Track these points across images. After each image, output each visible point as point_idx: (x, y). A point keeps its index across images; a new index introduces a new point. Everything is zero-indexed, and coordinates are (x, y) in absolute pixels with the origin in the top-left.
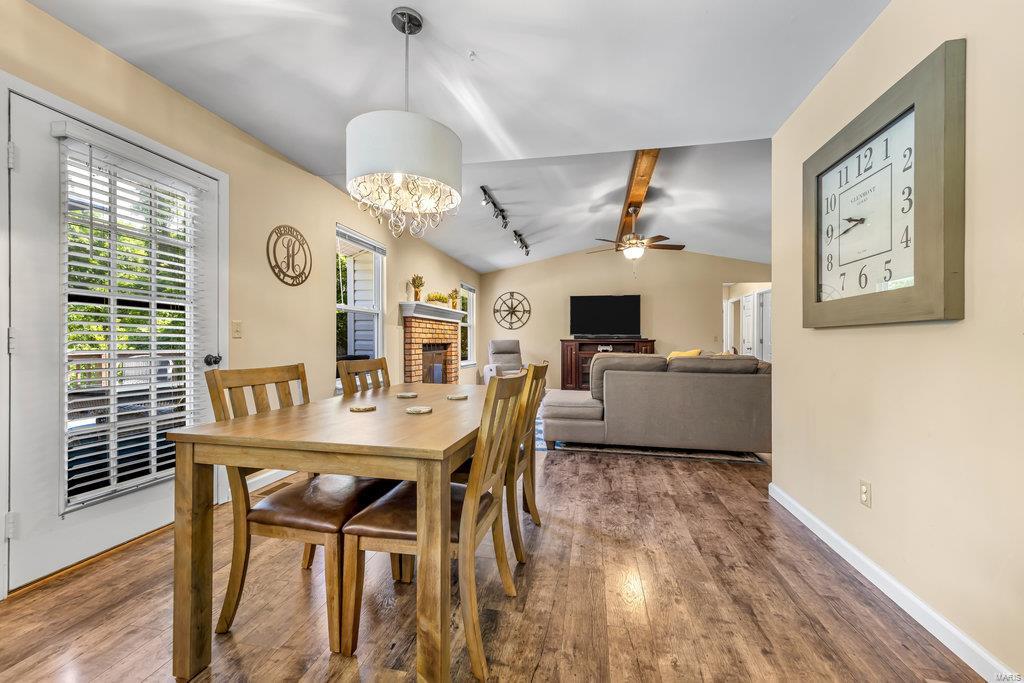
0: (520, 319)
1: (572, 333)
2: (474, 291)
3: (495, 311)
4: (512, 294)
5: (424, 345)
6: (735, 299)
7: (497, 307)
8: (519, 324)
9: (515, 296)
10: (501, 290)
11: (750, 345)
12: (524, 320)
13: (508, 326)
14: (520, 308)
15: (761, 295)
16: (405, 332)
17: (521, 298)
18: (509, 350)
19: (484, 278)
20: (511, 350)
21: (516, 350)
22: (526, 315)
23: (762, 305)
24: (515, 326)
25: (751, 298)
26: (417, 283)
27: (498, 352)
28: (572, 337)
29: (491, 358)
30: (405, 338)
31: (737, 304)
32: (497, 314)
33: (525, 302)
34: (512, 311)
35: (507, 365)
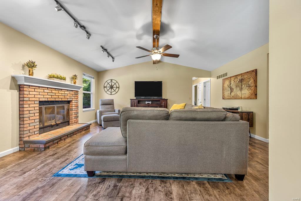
0: (115, 91)
1: (135, 96)
2: (94, 78)
3: (104, 87)
4: (111, 80)
5: (40, 102)
6: (195, 85)
7: (105, 85)
8: (115, 92)
9: (113, 81)
10: (107, 78)
11: (201, 101)
12: (117, 91)
13: (110, 93)
14: (115, 86)
15: (205, 83)
16: (20, 94)
17: (115, 82)
18: (109, 103)
19: (99, 74)
20: (110, 104)
21: (112, 103)
22: (117, 89)
23: (205, 86)
24: (113, 93)
25: (201, 84)
26: (31, 65)
27: (103, 104)
28: (135, 98)
29: (100, 107)
30: (20, 98)
31: (196, 87)
32: (105, 89)
33: (117, 84)
34: (112, 87)
35: (107, 110)
